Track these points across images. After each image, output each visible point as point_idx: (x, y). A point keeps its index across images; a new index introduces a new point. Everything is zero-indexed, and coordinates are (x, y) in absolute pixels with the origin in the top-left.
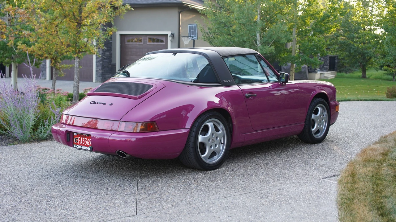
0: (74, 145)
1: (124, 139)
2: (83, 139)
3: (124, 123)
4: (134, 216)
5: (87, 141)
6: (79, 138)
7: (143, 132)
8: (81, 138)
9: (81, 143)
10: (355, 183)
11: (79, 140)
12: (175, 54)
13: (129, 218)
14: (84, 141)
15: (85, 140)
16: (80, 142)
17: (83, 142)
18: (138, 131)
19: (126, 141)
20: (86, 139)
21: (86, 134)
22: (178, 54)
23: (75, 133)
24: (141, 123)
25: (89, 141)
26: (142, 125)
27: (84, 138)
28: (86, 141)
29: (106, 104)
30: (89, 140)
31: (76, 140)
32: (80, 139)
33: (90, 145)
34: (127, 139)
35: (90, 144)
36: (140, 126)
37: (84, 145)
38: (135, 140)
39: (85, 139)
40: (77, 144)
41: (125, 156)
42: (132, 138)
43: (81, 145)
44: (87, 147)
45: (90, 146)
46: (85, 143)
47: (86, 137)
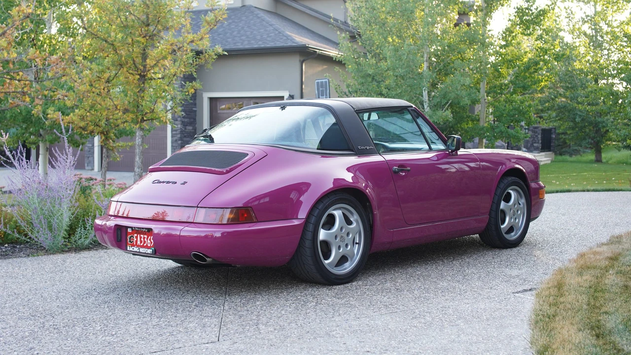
0: (128, 247)
1: (203, 235)
2: (141, 238)
3: (203, 210)
4: (214, 342)
5: (147, 239)
6: (136, 235)
7: (232, 223)
8: (139, 235)
9: (139, 242)
10: (562, 295)
11: (135, 239)
12: (283, 108)
13: (207, 345)
15: (144, 238)
16: (136, 241)
17: (141, 242)
18: (225, 222)
19: (206, 237)
21: (146, 229)
22: (288, 108)
23: (129, 229)
24: (230, 209)
25: (150, 240)
26: (231, 212)
27: (142, 236)
28: (146, 240)
29: (176, 183)
30: (150, 237)
31: (130, 239)
32: (137, 237)
34: (207, 233)
35: (151, 244)
36: (227, 215)
37: (143, 247)
38: (220, 235)
39: (145, 236)
40: (133, 245)
41: (205, 261)
42: (215, 232)
43: (138, 246)
44: (147, 249)
45: (152, 247)
46: (145, 242)
47: (145, 234)
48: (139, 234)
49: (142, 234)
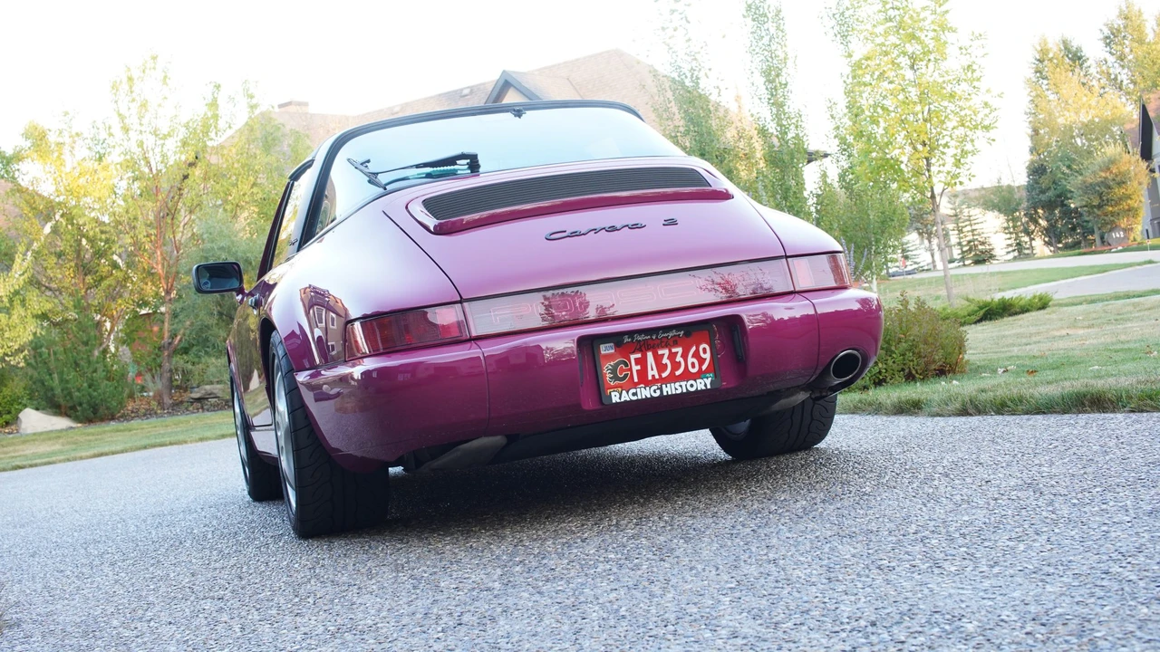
0: (613, 394)
2: (658, 359)
5: (685, 356)
6: (633, 357)
8: (650, 355)
9: (652, 372)
11: (636, 368)
14: (665, 360)
15: (672, 356)
16: (643, 373)
17: (661, 368)
20: (679, 350)
23: (602, 347)
25: (696, 355)
27: (665, 352)
28: (679, 359)
30: (694, 348)
31: (614, 371)
32: (642, 362)
33: (704, 367)
35: (701, 365)
37: (673, 379)
39: (674, 350)
40: (630, 386)
44: (692, 382)
45: (707, 371)
46: (676, 366)
47: (676, 344)
48: (648, 349)
49: (663, 348)
